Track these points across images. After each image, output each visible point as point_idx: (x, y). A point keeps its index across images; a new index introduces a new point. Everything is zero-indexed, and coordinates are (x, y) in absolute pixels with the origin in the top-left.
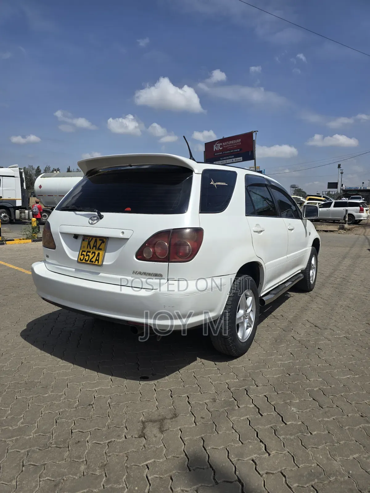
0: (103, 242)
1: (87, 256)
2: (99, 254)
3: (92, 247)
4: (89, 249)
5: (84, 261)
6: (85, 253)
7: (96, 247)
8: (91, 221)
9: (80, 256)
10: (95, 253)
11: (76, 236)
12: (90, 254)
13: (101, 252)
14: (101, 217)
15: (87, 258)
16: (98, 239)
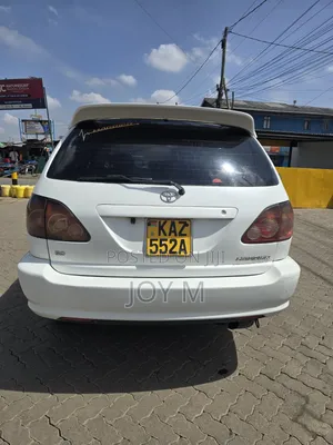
0: (186, 225)
1: (161, 245)
2: (183, 242)
3: (167, 232)
4: (162, 236)
5: (158, 253)
6: (158, 243)
7: (175, 232)
8: (165, 199)
9: (149, 248)
10: (176, 241)
11: (133, 220)
12: (167, 243)
13: (186, 239)
14: (182, 192)
15: (163, 248)
16: (177, 222)
